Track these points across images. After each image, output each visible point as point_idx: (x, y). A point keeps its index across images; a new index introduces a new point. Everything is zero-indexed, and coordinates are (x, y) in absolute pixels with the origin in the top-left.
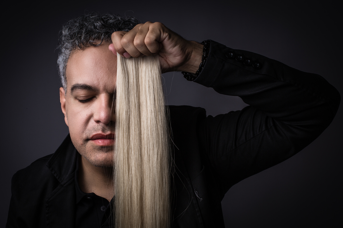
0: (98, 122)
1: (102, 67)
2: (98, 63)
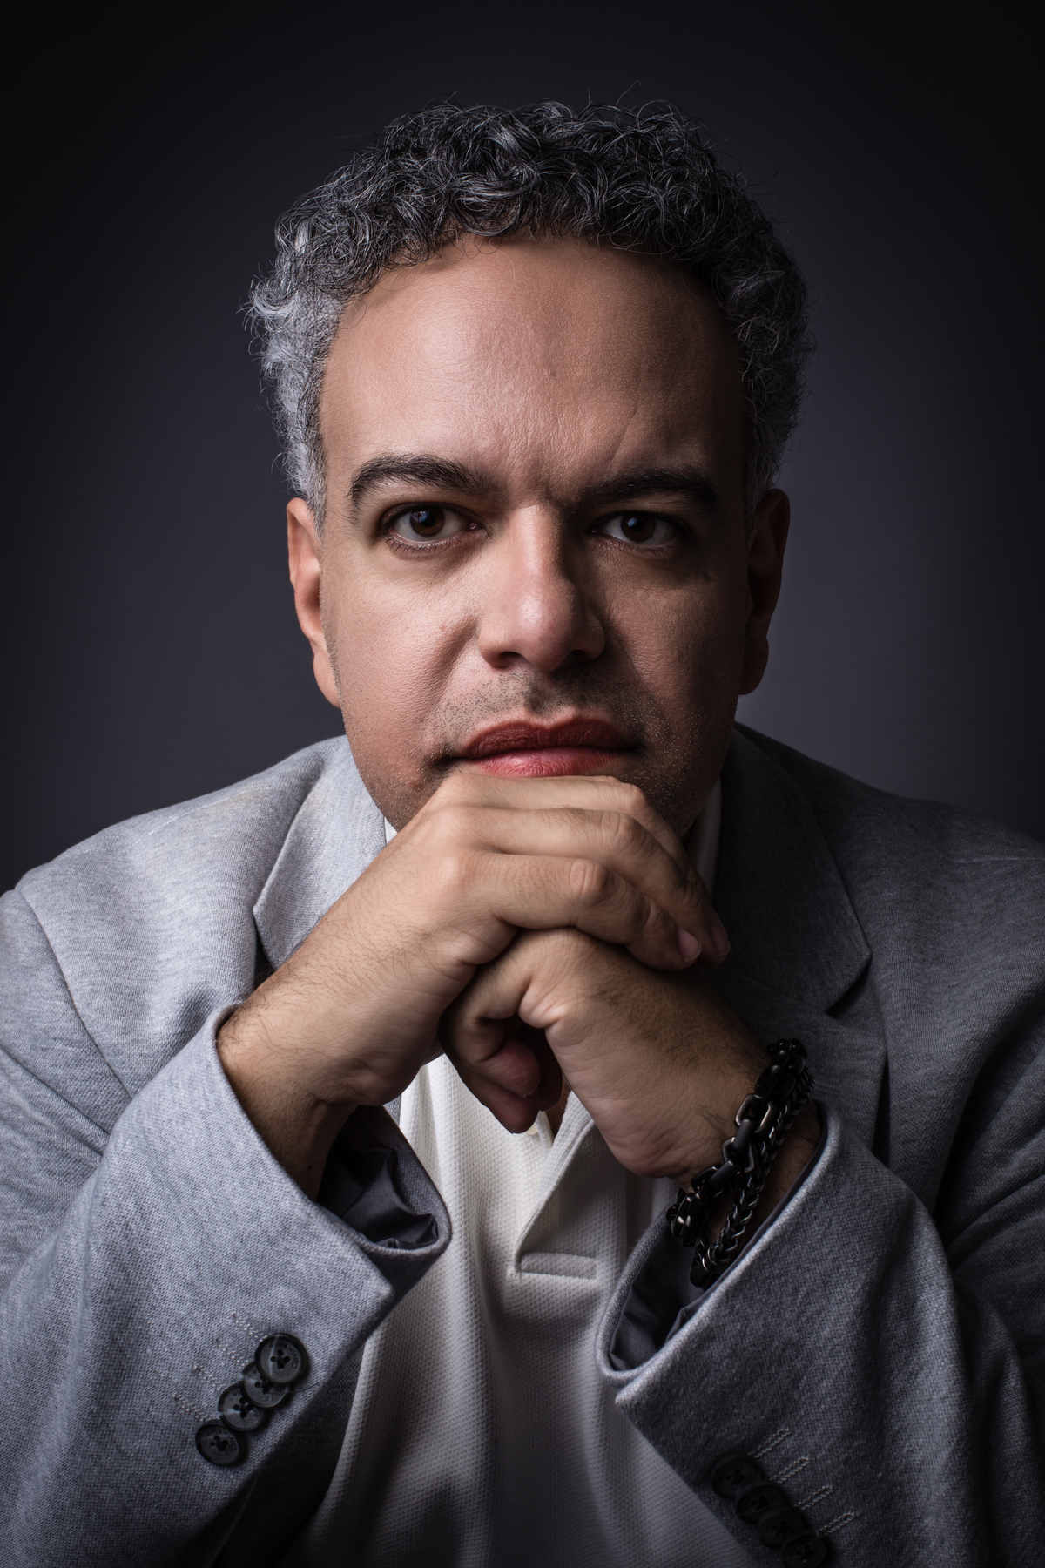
0: (503, 659)
1: (518, 363)
2: (497, 342)
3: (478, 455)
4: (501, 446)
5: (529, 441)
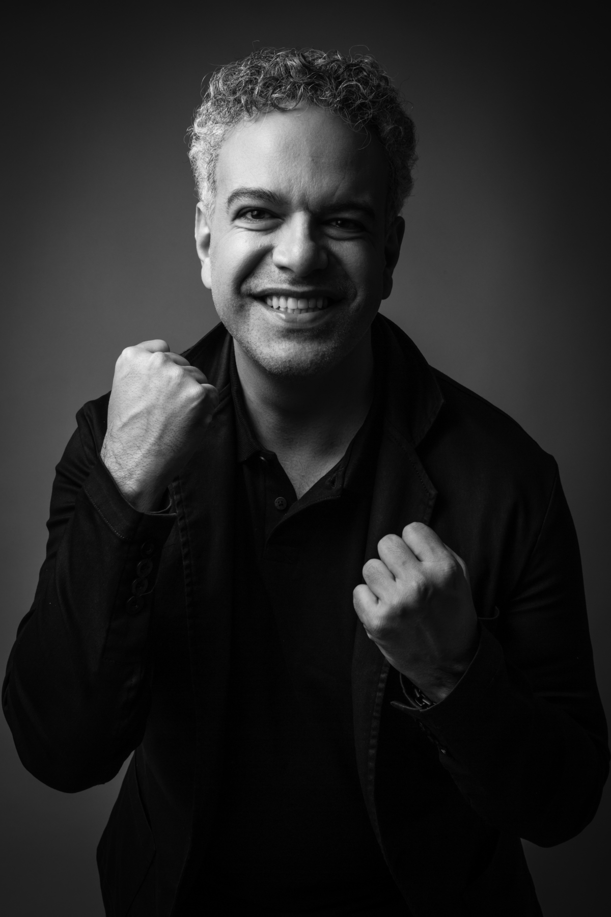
1: (299, 155)
3: (280, 190)
4: (290, 187)
5: (302, 186)
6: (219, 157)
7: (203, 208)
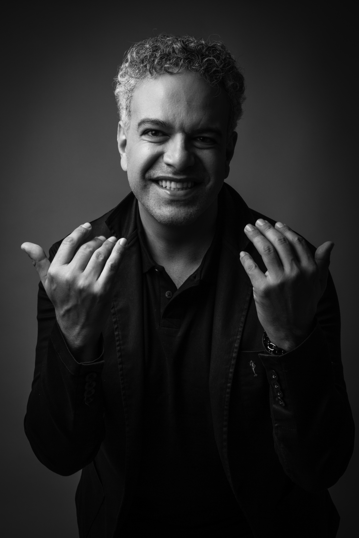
3: (169, 120)
6: (133, 97)
7: (123, 125)
